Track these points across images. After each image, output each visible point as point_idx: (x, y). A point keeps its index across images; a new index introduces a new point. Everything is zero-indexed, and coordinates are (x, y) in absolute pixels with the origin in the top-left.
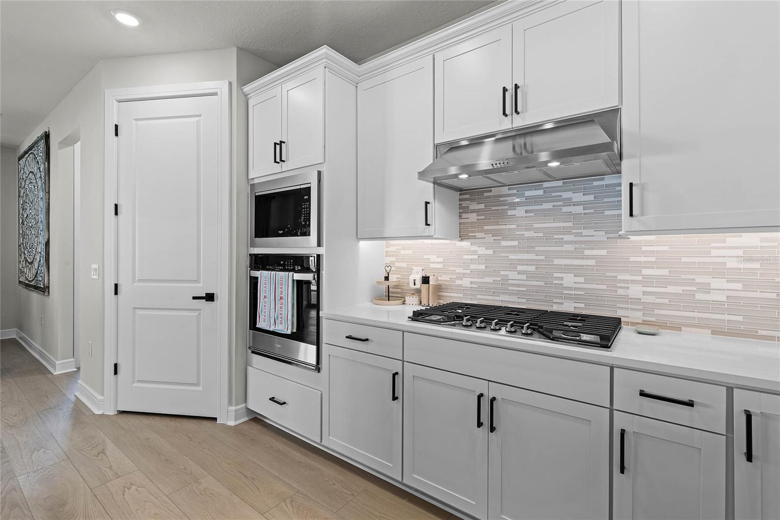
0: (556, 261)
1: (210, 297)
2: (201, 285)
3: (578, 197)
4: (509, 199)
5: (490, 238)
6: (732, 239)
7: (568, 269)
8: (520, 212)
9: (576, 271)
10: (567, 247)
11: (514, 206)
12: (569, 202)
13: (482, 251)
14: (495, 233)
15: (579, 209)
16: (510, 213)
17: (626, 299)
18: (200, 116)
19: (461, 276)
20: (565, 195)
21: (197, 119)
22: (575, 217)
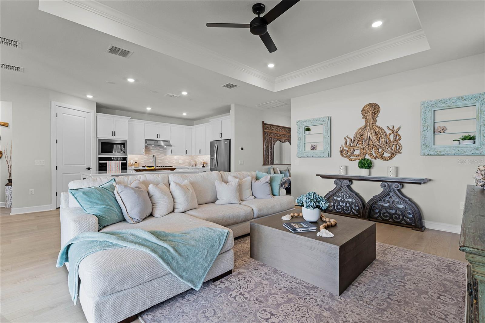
0: (158, 159)
1: (89, 169)
2: (85, 165)
3: (161, 149)
4: (151, 149)
5: (147, 155)
6: (176, 156)
7: (159, 160)
8: (153, 151)
9: (161, 160)
10: (160, 157)
11: (152, 150)
12: (160, 150)
13: (146, 157)
14: (148, 154)
15: (161, 151)
16: (151, 151)
17: (166, 164)
18: (85, 117)
19: (142, 162)
20: (160, 149)
21: (84, 118)
22: (161, 152)
